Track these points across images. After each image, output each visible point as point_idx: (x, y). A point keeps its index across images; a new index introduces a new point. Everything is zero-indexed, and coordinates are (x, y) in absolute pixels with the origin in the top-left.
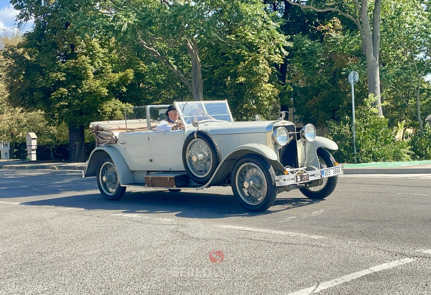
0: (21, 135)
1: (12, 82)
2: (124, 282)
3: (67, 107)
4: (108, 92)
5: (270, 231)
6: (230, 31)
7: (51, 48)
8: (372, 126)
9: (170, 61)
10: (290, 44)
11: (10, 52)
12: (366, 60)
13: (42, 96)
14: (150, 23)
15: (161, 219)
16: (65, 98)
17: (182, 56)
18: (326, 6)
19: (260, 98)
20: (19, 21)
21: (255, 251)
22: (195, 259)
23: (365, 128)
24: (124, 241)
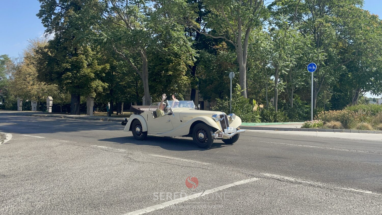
0: (43, 98)
1: (40, 68)
2: (93, 186)
3: (71, 83)
4: (94, 76)
5: (180, 159)
6: (166, 46)
7: (64, 50)
8: (241, 103)
9: (131, 60)
10: (198, 55)
11: (40, 51)
12: (239, 66)
13: (56, 76)
14: (120, 39)
15: (119, 150)
16: (70, 78)
17: (138, 58)
18: (219, 35)
19: (180, 84)
20: (46, 33)
21: (171, 170)
22: (136, 174)
23: (237, 103)
24: (97, 161)
